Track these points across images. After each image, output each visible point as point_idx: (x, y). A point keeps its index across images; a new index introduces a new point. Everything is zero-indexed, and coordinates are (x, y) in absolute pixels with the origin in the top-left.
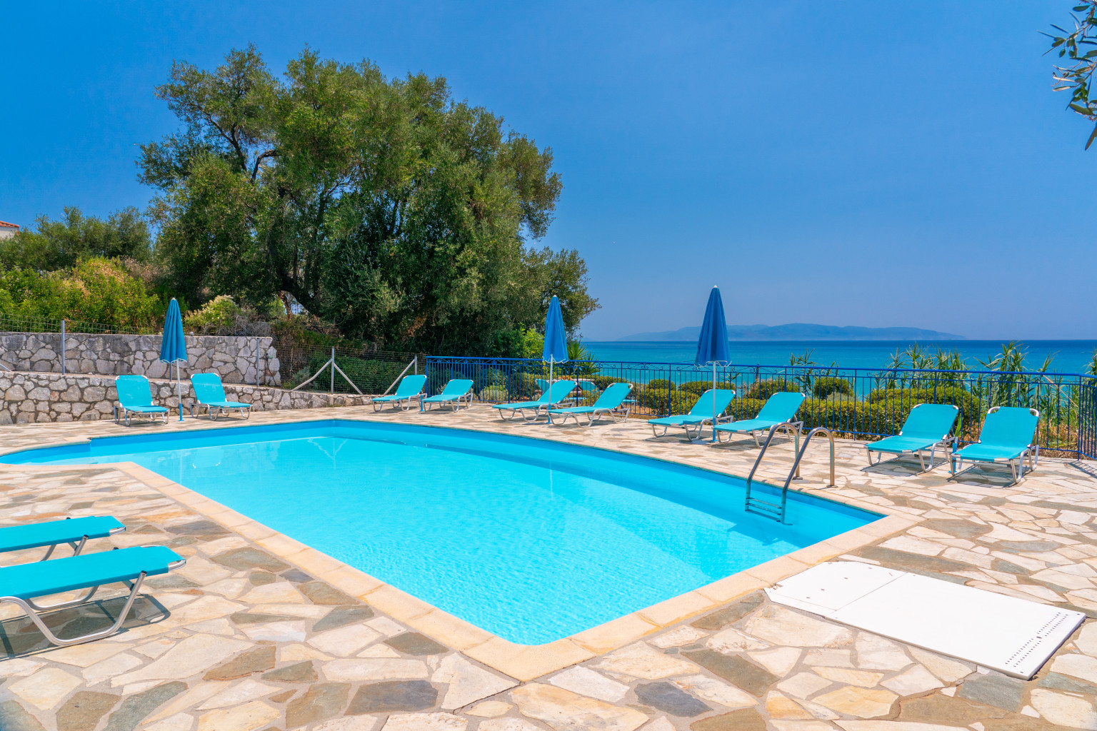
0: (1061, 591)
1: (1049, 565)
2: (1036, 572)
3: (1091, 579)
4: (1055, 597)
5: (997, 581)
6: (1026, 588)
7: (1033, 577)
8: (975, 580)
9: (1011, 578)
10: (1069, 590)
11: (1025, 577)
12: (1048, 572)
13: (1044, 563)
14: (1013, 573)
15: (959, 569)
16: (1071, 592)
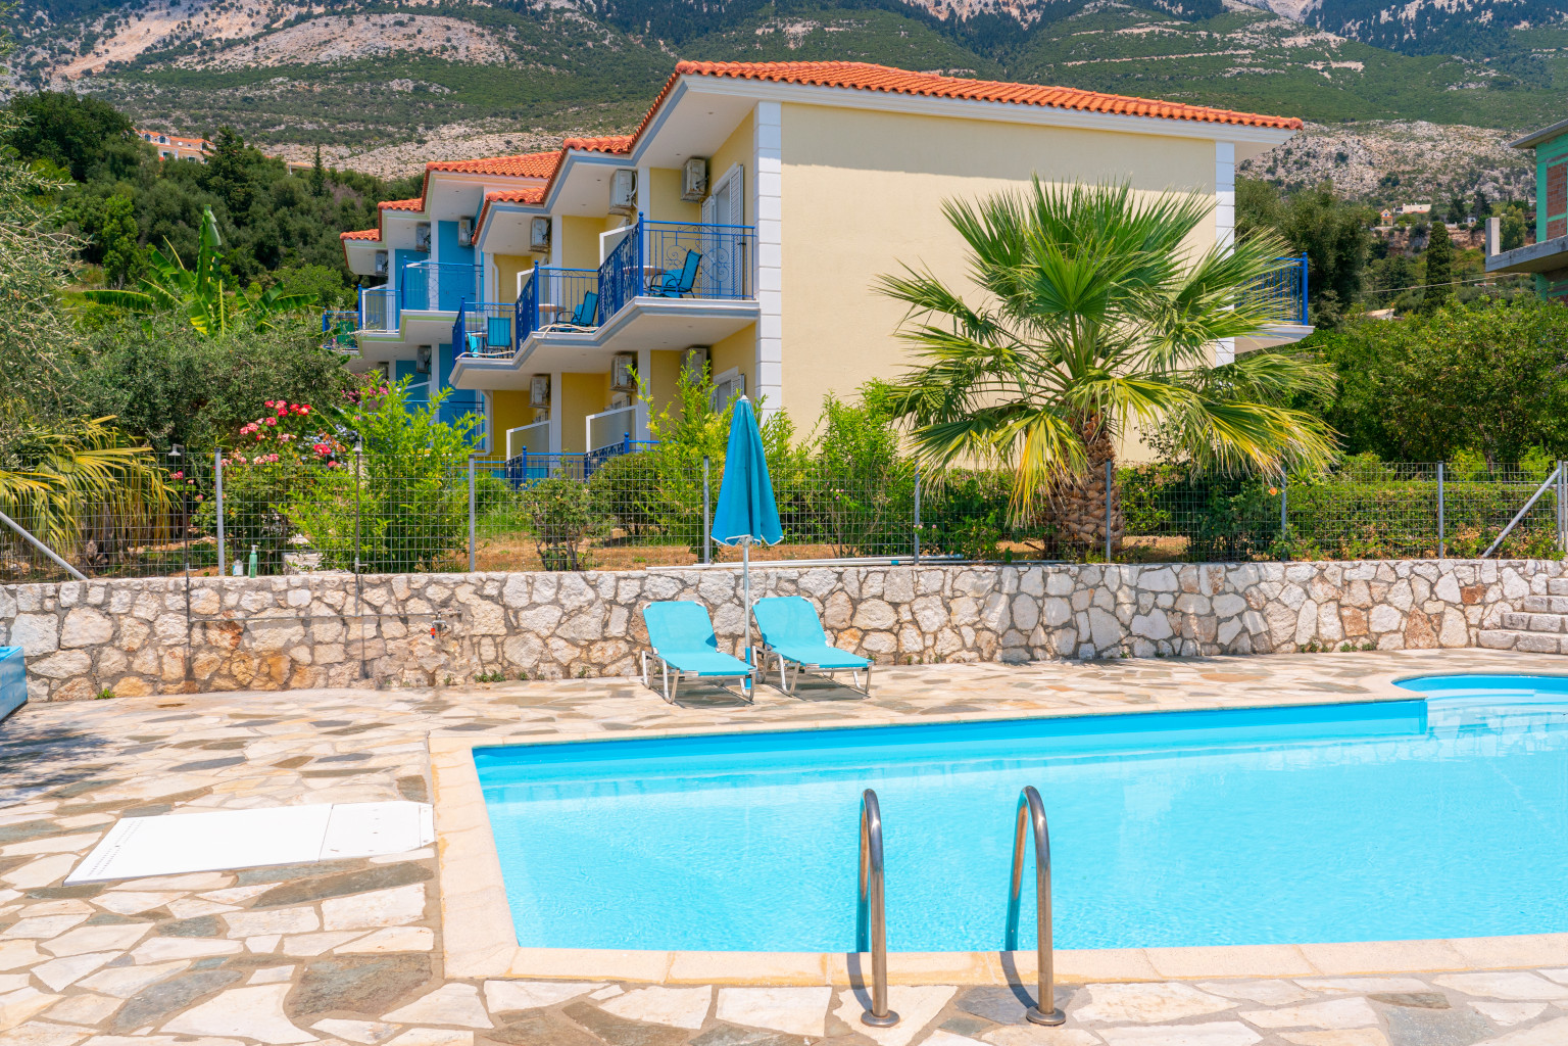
0: (101, 918)
1: (125, 960)
2: (146, 937)
3: (46, 957)
4: (109, 902)
5: (199, 898)
6: (152, 902)
7: (148, 926)
8: (228, 887)
9: (183, 911)
10: (87, 923)
11: (162, 922)
12: (126, 944)
13: (138, 960)
14: (183, 923)
15: (265, 895)
16: (84, 918)
